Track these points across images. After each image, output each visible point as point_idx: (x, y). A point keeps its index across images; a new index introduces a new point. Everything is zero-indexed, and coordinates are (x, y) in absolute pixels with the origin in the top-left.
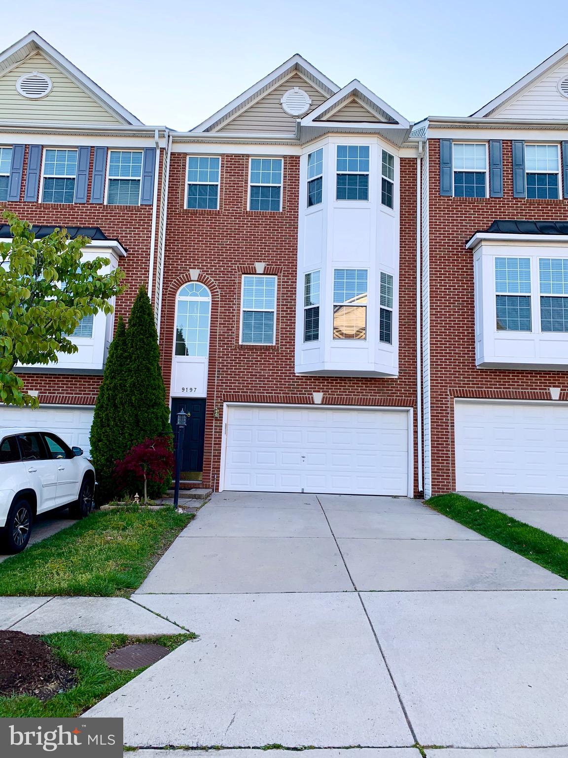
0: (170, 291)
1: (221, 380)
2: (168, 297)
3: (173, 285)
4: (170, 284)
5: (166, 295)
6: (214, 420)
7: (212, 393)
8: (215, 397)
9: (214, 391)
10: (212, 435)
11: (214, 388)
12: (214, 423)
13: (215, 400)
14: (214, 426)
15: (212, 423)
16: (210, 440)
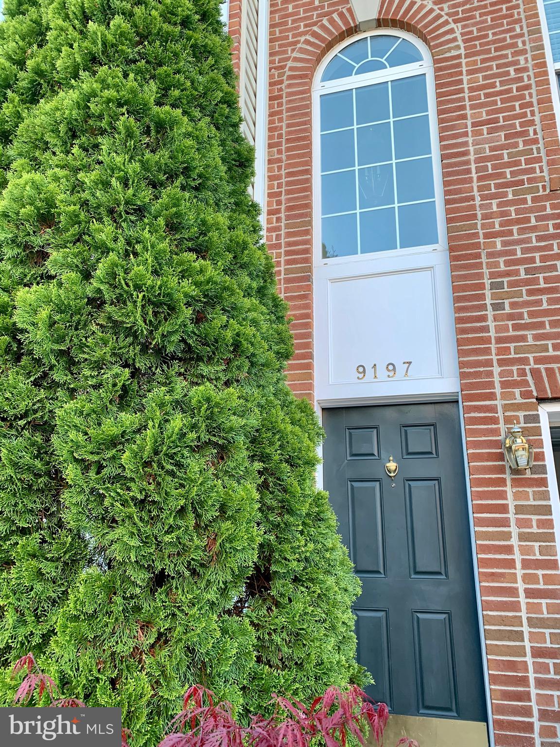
0: (291, 69)
1: (511, 317)
2: (289, 86)
3: (302, 50)
4: (293, 50)
5: (281, 82)
6: (509, 483)
7: (482, 369)
8: (497, 385)
9: (489, 363)
10: (509, 549)
11: (487, 351)
12: (510, 495)
13: (499, 396)
14: (512, 509)
15: (502, 495)
16: (502, 575)
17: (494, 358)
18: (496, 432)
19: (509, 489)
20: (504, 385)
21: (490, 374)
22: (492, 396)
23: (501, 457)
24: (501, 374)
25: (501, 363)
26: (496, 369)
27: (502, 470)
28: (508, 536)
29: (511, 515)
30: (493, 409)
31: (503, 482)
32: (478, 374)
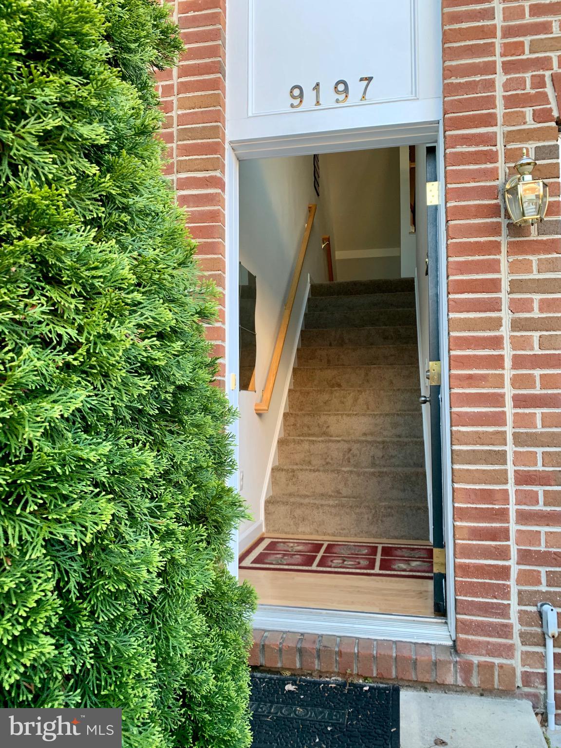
6: (504, 248)
7: (478, 78)
8: (500, 103)
9: (490, 68)
10: (497, 342)
11: (488, 49)
12: (504, 266)
13: (500, 120)
14: (505, 286)
15: (494, 266)
16: (483, 377)
17: (499, 60)
18: (492, 174)
19: (503, 258)
20: (510, 102)
21: (490, 85)
22: (490, 120)
23: (495, 211)
24: (506, 86)
25: (508, 67)
26: (500, 78)
27: (495, 230)
28: (497, 324)
29: (504, 296)
30: (490, 139)
31: (495, 247)
32: (471, 87)
